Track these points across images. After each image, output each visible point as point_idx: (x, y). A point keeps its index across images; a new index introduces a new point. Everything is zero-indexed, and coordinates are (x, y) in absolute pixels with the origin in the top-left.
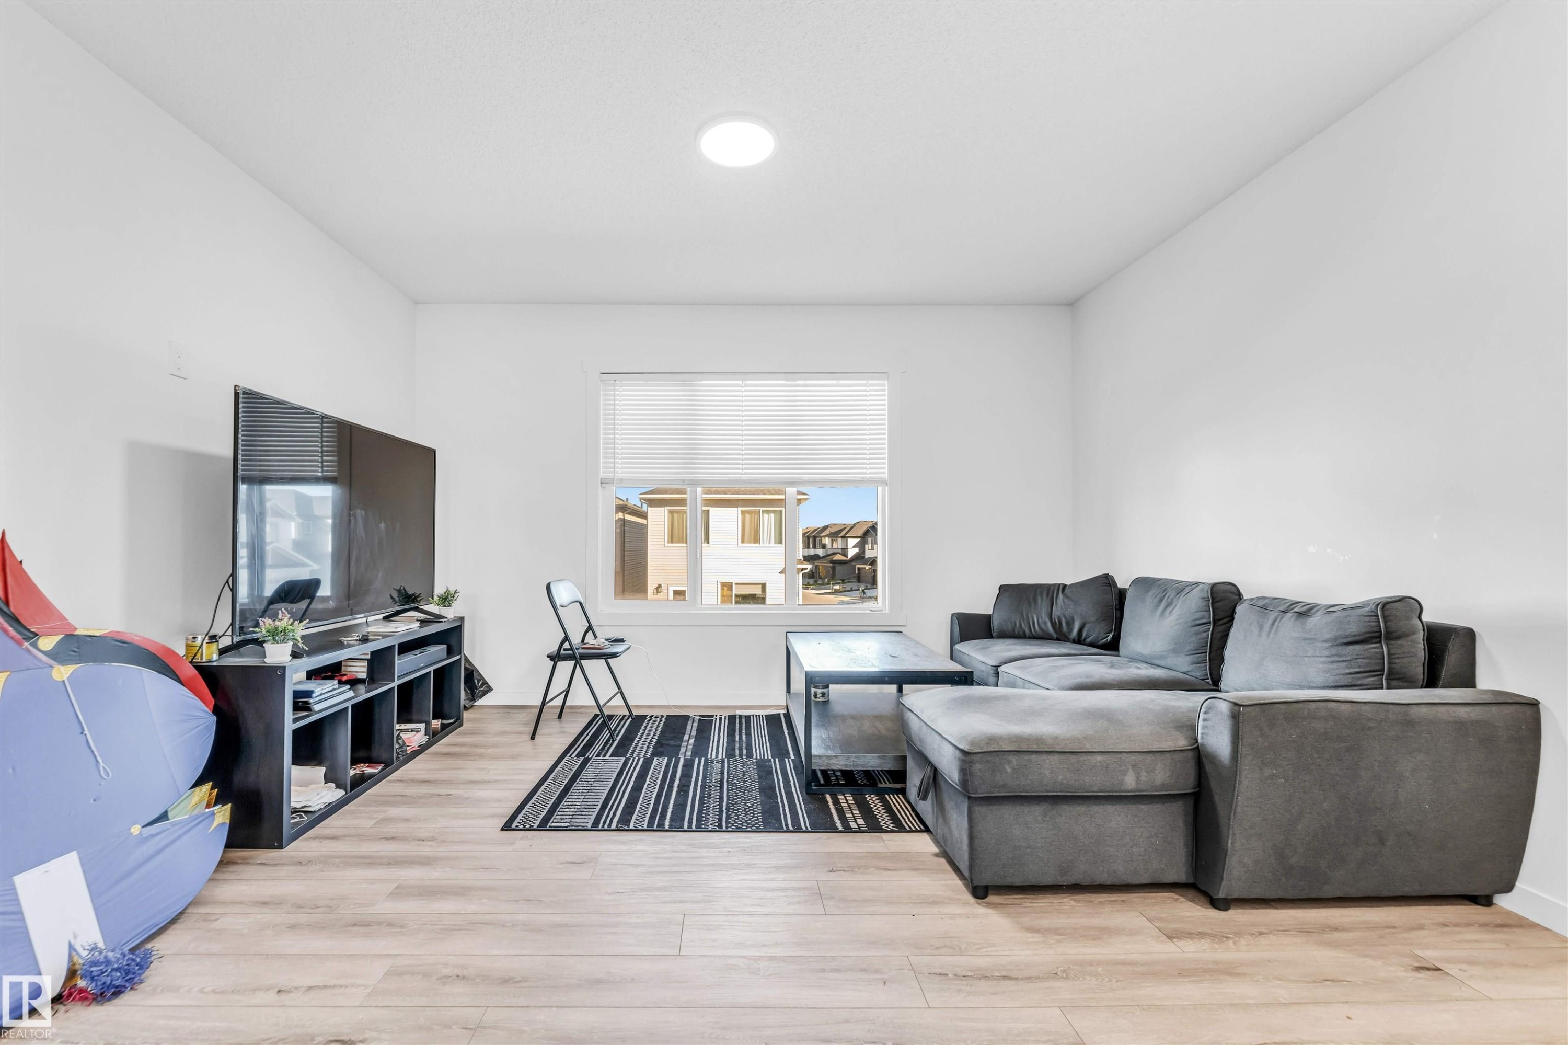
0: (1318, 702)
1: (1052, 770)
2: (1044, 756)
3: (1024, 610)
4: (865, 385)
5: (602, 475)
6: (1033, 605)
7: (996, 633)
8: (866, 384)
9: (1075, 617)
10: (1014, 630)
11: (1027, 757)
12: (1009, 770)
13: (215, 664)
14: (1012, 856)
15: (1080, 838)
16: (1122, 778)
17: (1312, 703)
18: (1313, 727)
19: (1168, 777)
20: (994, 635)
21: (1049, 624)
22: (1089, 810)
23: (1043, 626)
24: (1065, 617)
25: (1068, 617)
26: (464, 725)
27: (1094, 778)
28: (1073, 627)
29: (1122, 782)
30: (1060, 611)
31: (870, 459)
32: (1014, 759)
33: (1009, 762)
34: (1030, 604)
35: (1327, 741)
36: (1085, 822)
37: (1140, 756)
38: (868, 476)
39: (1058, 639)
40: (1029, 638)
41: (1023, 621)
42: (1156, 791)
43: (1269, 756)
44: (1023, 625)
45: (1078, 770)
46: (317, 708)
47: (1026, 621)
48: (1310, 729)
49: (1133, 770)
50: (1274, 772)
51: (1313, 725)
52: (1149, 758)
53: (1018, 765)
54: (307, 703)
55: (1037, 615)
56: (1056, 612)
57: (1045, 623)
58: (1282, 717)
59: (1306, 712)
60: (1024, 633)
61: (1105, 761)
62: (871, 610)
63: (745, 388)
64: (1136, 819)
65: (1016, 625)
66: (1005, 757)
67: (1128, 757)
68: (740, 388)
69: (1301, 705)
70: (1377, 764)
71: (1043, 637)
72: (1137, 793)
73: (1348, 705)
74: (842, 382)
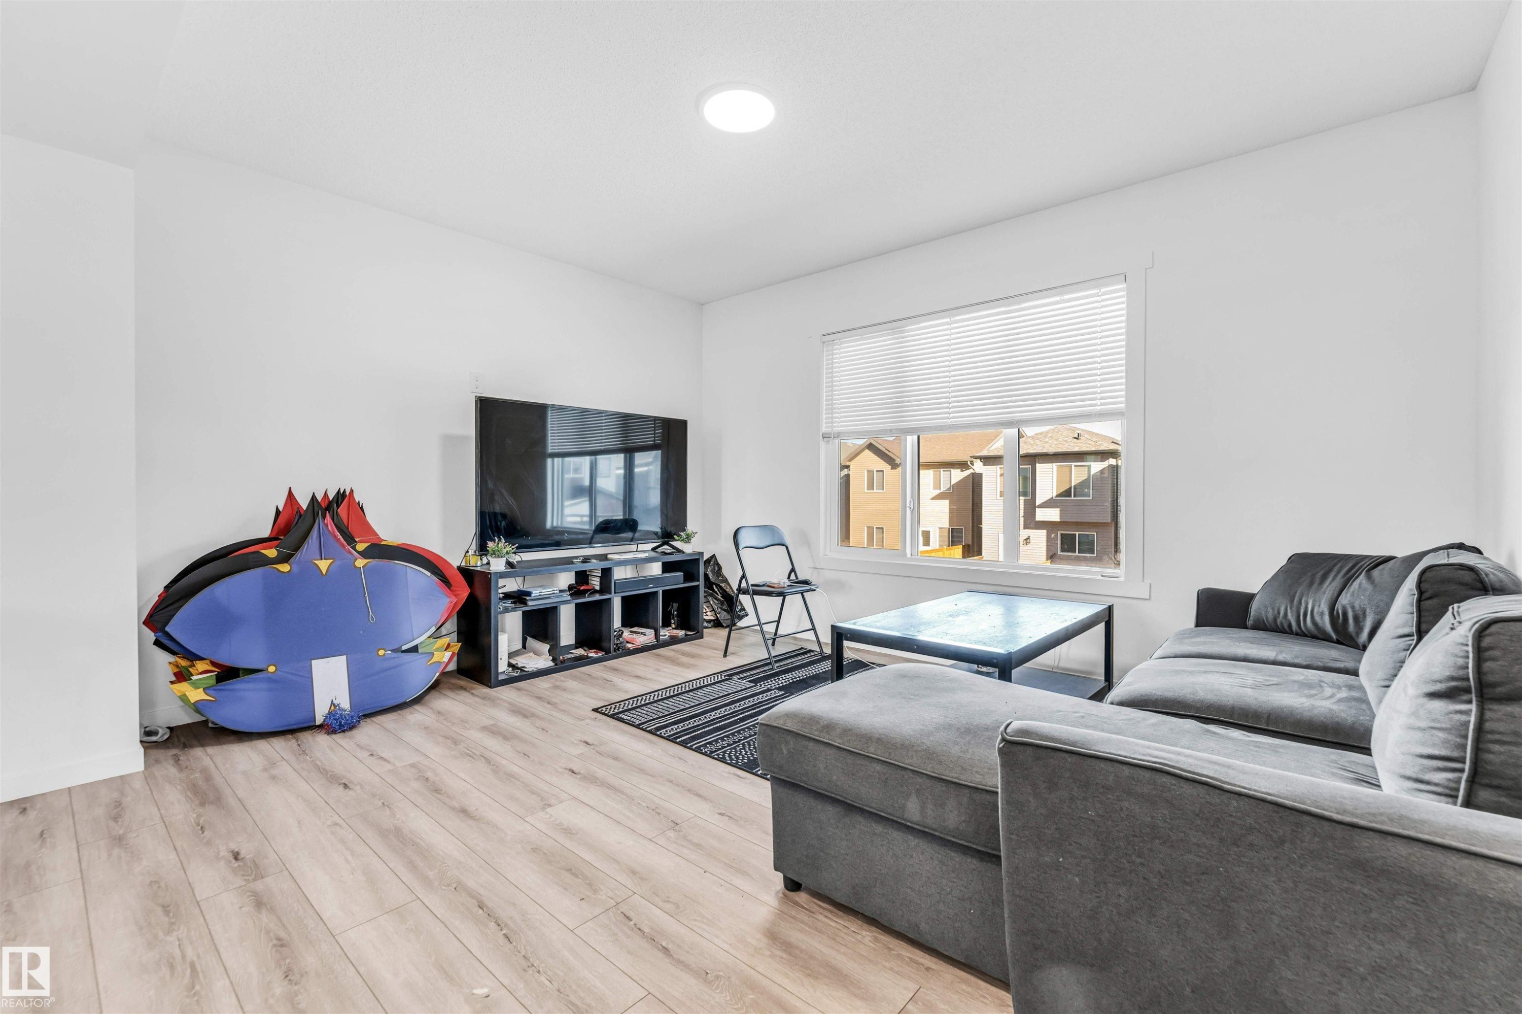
0: (1137, 769)
1: (827, 766)
2: (822, 747)
3: (1299, 592)
4: (1097, 295)
5: (824, 429)
6: (1315, 585)
7: (1252, 622)
8: (1098, 293)
9: (1368, 610)
10: (1275, 619)
11: (805, 743)
12: (785, 752)
13: (479, 569)
14: (806, 853)
15: (877, 863)
16: (903, 802)
17: (1124, 767)
18: (1127, 809)
19: (964, 821)
20: (1250, 623)
21: (1327, 618)
22: (886, 833)
23: (1317, 618)
24: (1353, 607)
25: (1357, 608)
26: (705, 638)
27: (871, 791)
28: (1363, 625)
29: (903, 808)
30: (1348, 598)
31: (1102, 386)
32: (792, 741)
33: (787, 743)
34: (1311, 584)
35: (1157, 841)
36: (882, 845)
37: (928, 781)
38: (1099, 408)
39: (1338, 642)
40: (1297, 634)
41: (1291, 608)
42: (954, 837)
43: (1050, 832)
44: (1289, 614)
45: (853, 774)
46: (530, 603)
47: (1294, 608)
48: (1121, 809)
49: (917, 797)
50: (1061, 860)
51: (1126, 804)
52: (939, 788)
53: (794, 749)
54: (525, 599)
55: (1314, 601)
56: (1344, 600)
57: (1322, 614)
58: (1068, 774)
59: (1111, 778)
60: (1290, 625)
61: (884, 774)
62: (1102, 576)
63: (952, 326)
64: (944, 868)
65: (1279, 613)
66: (784, 736)
67: (913, 778)
68: (948, 326)
69: (1102, 765)
70: (1276, 922)
71: (1317, 636)
72: (927, 830)
73: (1201, 790)
74: (1066, 297)
